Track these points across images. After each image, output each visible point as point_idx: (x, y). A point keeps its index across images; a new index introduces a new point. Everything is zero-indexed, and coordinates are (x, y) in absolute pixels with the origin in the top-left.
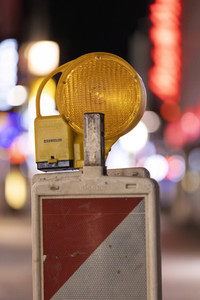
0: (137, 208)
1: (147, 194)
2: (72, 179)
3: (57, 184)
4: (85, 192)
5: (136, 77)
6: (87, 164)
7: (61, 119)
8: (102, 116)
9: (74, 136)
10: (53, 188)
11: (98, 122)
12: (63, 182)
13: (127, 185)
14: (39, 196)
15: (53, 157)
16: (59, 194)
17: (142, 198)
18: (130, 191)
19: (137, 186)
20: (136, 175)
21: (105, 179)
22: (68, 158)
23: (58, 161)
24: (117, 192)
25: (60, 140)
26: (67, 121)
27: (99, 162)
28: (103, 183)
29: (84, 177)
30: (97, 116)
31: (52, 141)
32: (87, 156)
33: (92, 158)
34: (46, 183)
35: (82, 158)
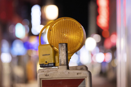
0: (82, 83)
1: (86, 77)
2: (54, 71)
3: (48, 73)
4: (60, 77)
5: (81, 27)
6: (61, 65)
7: (49, 46)
8: (66, 44)
9: (55, 53)
10: (46, 75)
11: (65, 47)
12: (51, 72)
13: (78, 74)
14: (41, 79)
15: (46, 62)
16: (49, 78)
17: (84, 79)
18: (79, 76)
19: (82, 74)
20: (82, 69)
21: (68, 71)
22: (53, 62)
23: (49, 64)
24: (73, 77)
25: (49, 55)
26: (52, 47)
27: (66, 64)
28: (67, 73)
29: (59, 71)
30: (64, 45)
31: (46, 55)
32: (60, 61)
33: (62, 62)
34: (43, 73)
35: (59, 62)
